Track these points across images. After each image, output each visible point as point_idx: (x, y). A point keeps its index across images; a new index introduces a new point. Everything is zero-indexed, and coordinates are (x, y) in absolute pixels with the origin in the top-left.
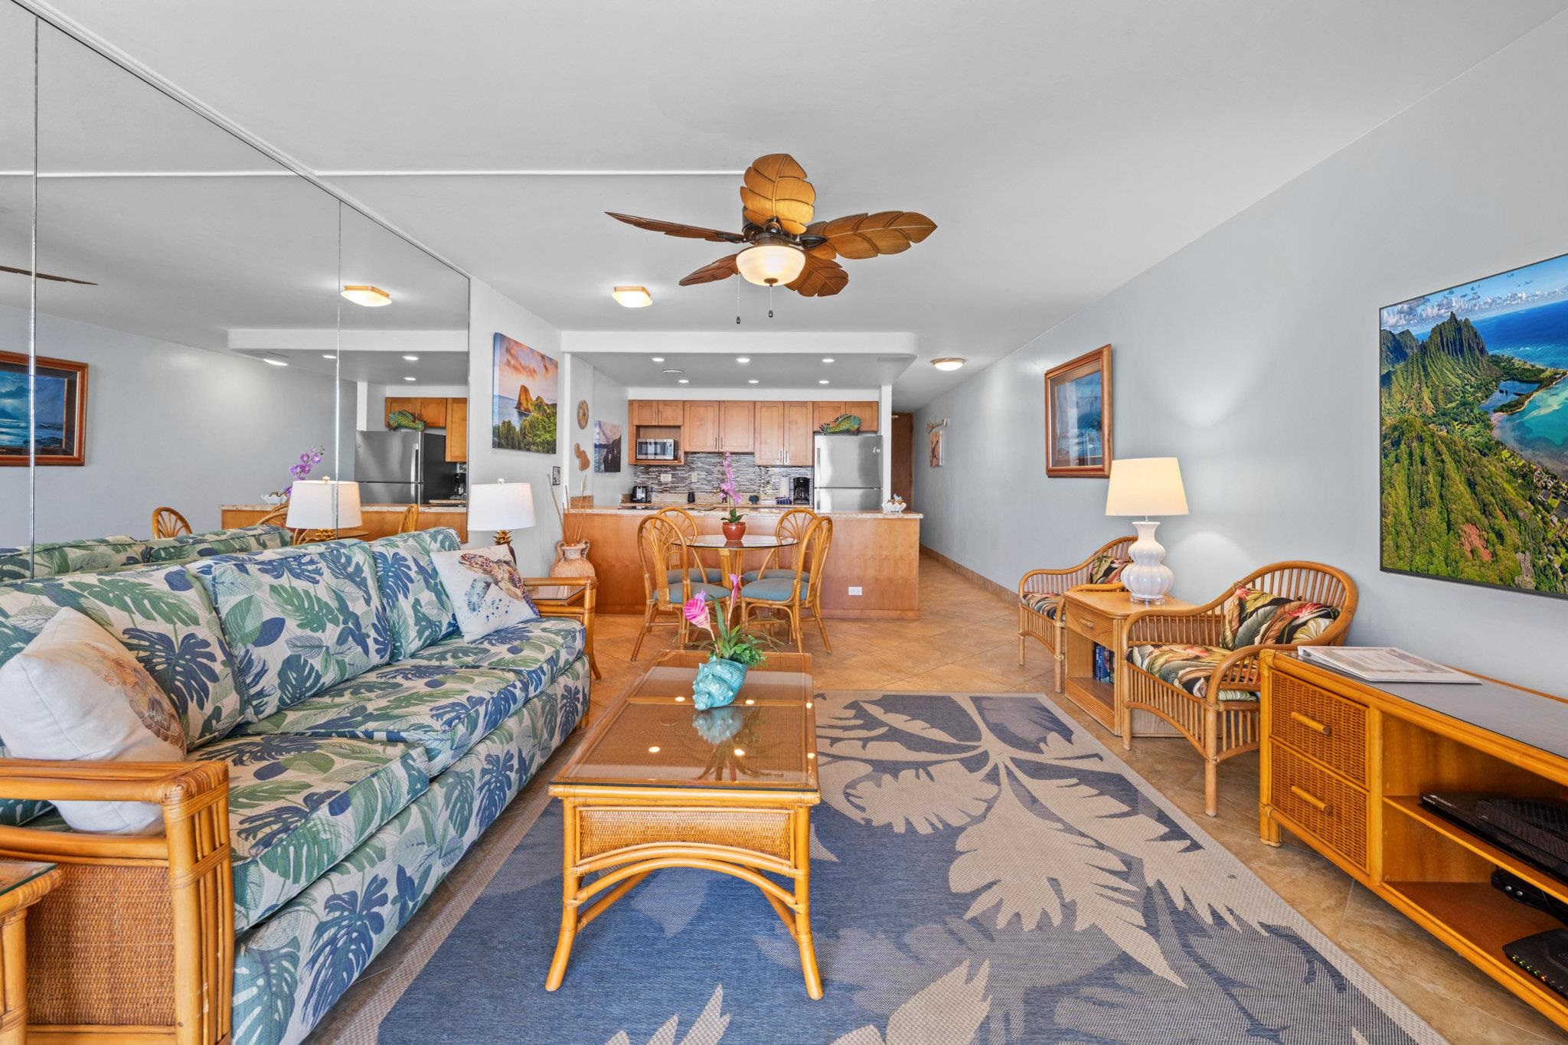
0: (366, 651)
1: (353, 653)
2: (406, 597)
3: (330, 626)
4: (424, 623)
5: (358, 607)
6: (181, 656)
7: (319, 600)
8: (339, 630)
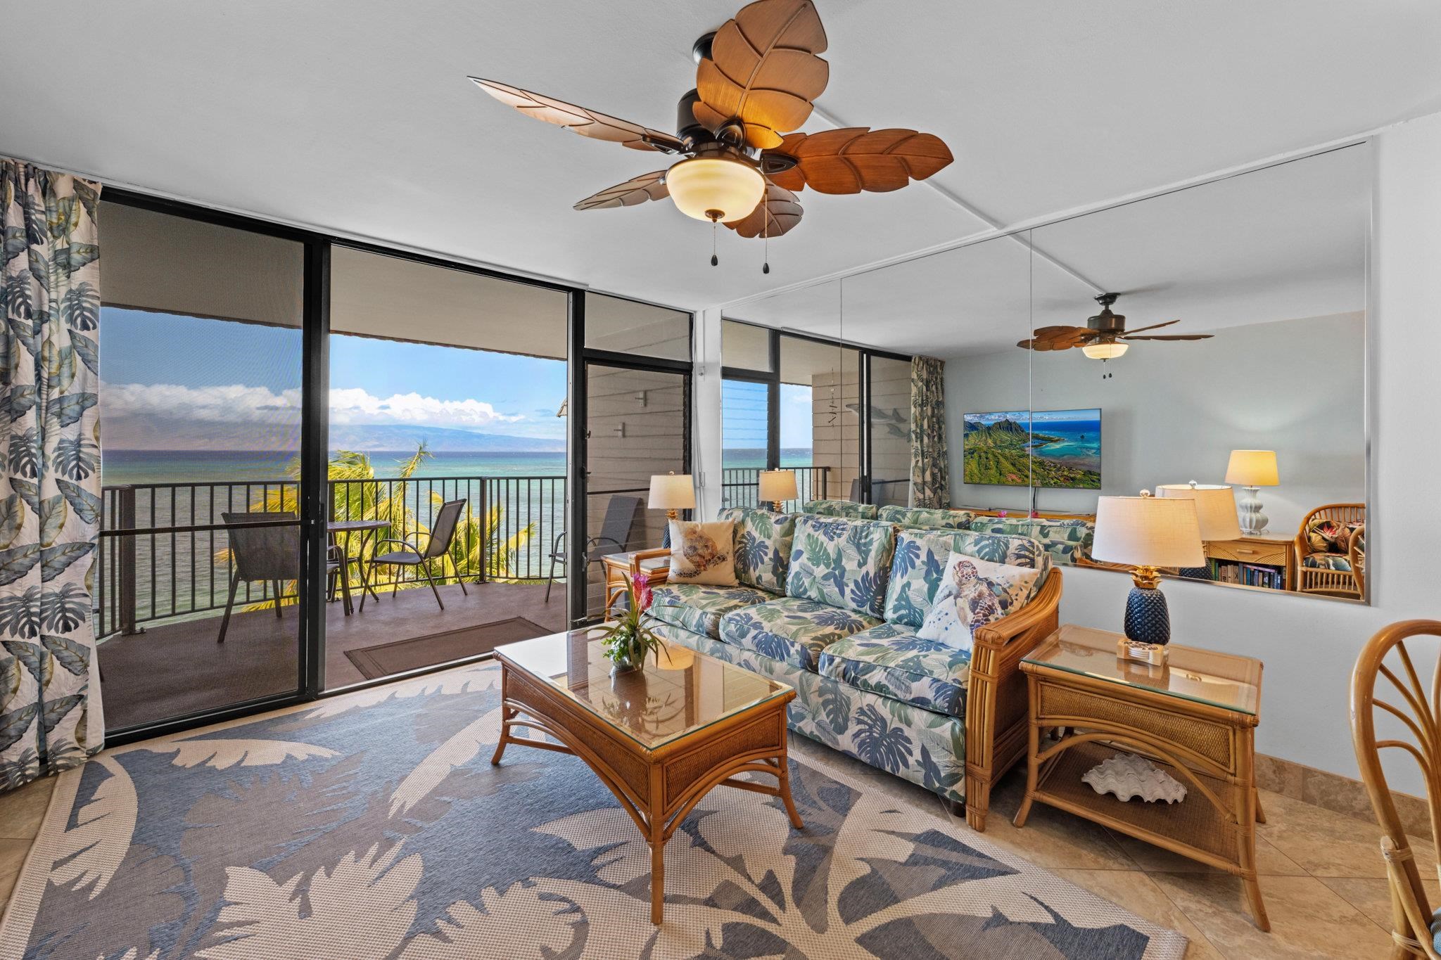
0: (842, 593)
1: (831, 589)
2: (902, 577)
3: (822, 566)
4: (904, 603)
5: (850, 565)
6: (756, 548)
7: (826, 549)
8: (827, 571)
